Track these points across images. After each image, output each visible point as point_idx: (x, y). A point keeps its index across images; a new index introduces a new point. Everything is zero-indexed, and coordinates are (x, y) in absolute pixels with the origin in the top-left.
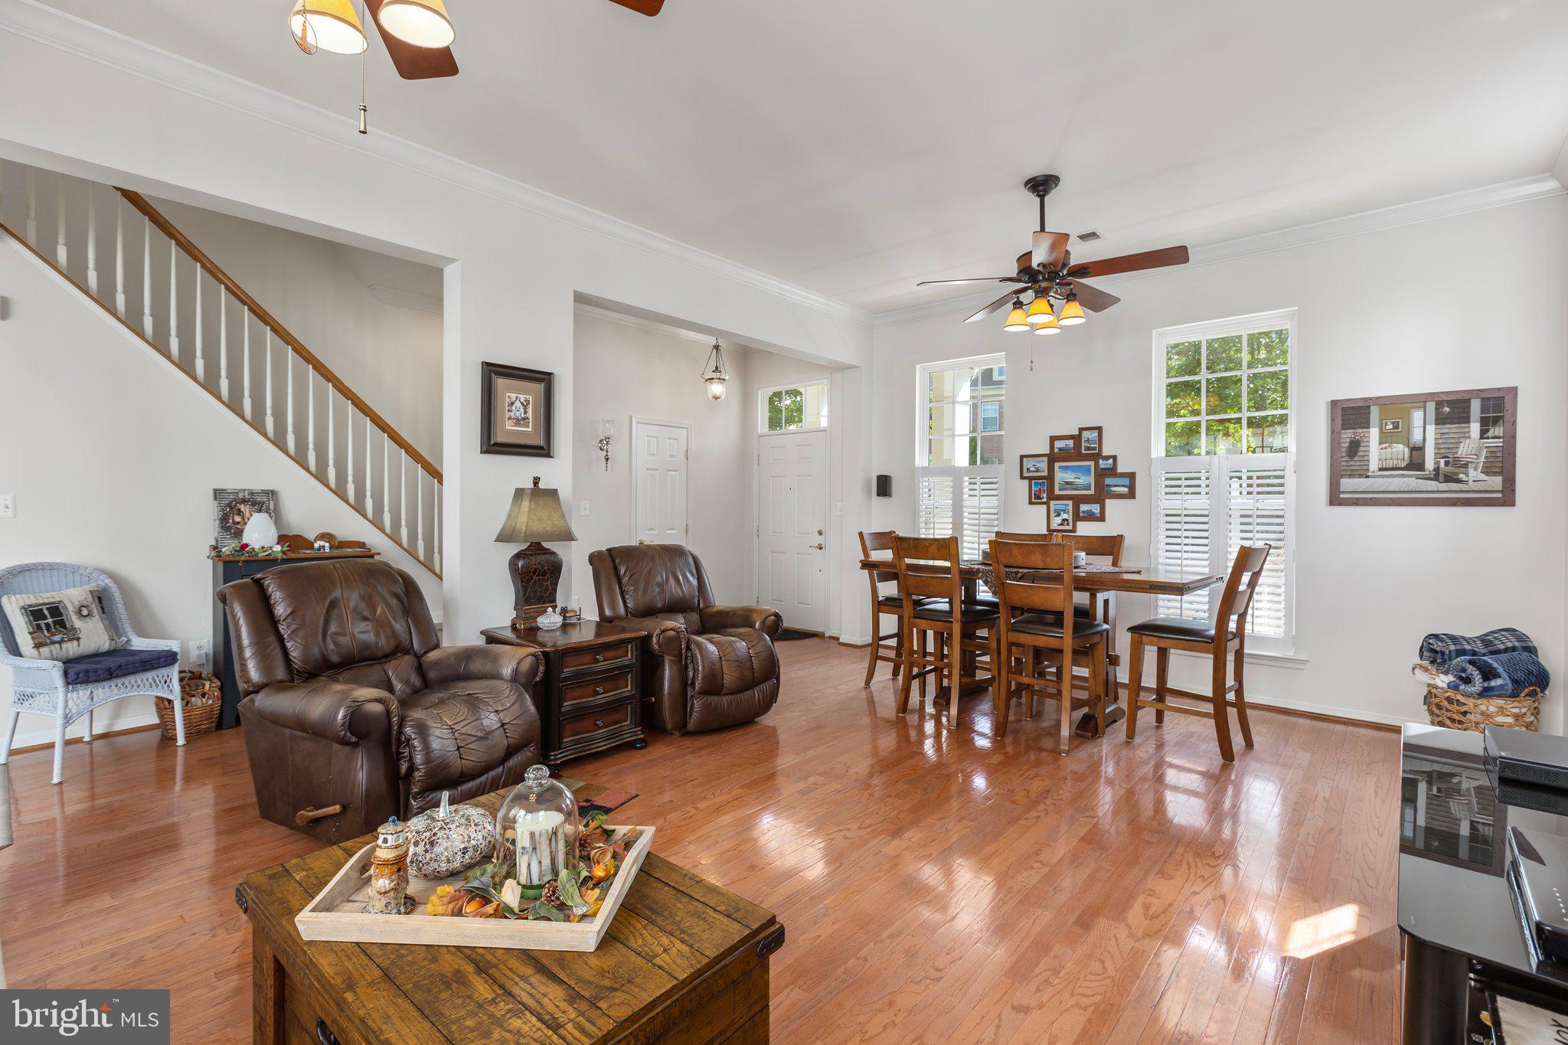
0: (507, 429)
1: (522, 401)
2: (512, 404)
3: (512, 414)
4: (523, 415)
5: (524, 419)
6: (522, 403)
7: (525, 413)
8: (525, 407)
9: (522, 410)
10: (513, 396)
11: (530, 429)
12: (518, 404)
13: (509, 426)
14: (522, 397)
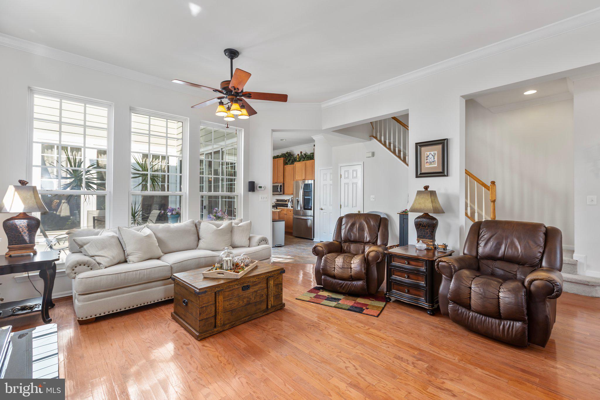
0: (427, 167)
1: (432, 154)
2: (428, 156)
3: (428, 161)
4: (433, 160)
5: (433, 162)
6: (432, 155)
7: (434, 159)
8: (434, 156)
9: (433, 158)
10: (428, 153)
11: (436, 165)
12: (431, 156)
13: (427, 166)
14: (432, 153)
